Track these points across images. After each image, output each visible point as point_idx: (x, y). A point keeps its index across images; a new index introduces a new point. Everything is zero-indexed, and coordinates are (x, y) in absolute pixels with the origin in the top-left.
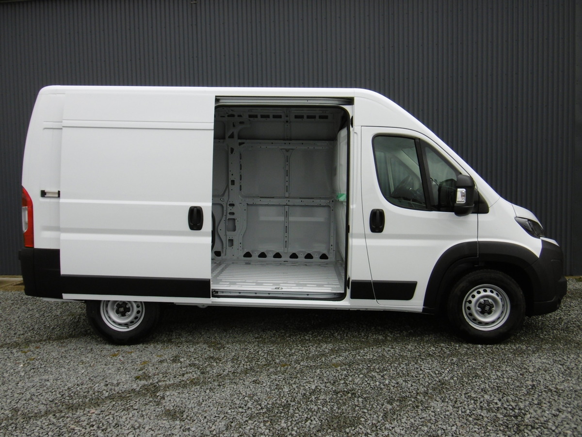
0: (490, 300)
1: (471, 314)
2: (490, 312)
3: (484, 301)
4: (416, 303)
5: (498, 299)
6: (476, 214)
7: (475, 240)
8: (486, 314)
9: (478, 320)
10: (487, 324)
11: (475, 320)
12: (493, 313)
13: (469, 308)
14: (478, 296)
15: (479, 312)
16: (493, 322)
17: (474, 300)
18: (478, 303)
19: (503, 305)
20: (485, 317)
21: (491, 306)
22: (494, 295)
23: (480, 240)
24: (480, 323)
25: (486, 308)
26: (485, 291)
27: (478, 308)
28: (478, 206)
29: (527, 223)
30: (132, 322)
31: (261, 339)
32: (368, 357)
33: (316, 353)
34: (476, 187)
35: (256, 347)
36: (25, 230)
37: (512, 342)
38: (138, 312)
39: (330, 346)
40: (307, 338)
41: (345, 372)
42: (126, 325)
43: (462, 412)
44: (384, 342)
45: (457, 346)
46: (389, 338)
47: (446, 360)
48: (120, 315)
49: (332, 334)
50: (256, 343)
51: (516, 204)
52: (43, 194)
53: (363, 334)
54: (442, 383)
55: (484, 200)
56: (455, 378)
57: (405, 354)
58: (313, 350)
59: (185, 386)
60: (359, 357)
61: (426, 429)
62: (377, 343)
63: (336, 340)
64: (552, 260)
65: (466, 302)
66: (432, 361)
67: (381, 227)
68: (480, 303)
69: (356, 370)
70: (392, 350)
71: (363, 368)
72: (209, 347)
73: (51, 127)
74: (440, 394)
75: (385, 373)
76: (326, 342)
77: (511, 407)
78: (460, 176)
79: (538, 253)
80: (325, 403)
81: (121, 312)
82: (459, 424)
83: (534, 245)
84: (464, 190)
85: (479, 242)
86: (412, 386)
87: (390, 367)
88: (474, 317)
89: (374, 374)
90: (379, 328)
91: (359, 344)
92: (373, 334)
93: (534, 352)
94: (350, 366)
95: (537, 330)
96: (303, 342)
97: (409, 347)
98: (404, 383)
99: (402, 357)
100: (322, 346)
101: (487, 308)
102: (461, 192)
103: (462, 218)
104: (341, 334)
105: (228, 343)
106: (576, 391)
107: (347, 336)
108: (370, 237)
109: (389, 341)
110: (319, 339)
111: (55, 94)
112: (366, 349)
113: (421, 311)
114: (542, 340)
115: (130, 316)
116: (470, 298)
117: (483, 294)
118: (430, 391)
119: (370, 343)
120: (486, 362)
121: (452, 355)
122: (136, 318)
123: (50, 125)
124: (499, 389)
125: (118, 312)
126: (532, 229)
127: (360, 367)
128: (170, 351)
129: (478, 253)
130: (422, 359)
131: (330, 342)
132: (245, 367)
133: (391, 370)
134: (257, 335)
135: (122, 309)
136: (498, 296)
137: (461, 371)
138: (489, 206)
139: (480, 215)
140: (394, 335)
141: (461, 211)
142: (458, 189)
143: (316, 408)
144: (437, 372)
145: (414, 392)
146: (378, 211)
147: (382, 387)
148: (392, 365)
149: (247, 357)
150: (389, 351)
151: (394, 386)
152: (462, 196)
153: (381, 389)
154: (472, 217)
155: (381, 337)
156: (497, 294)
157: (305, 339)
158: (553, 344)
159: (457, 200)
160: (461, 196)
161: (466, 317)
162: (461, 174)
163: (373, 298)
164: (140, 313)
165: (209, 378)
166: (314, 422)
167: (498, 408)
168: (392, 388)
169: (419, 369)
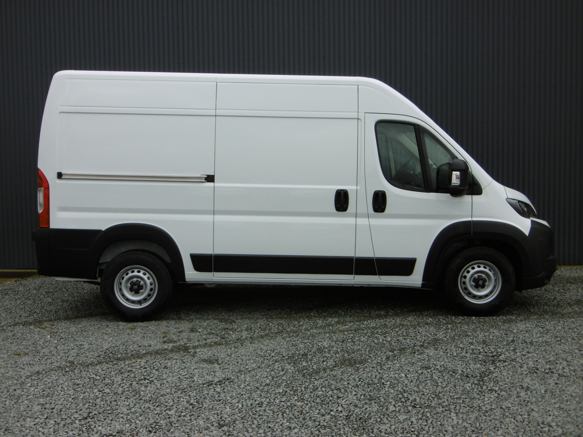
0: (484, 276)
1: (466, 289)
2: (483, 286)
3: (478, 276)
4: (416, 279)
5: (491, 274)
6: (471, 196)
7: (470, 219)
8: (480, 288)
9: (473, 294)
10: (481, 297)
11: (469, 294)
12: (486, 287)
13: (464, 283)
14: (472, 271)
15: (473, 287)
16: (486, 296)
17: (469, 275)
18: (473, 278)
19: (495, 280)
20: (479, 291)
21: (484, 281)
22: (487, 270)
23: (474, 219)
24: (475, 297)
25: (479, 283)
26: (479, 267)
27: (472, 283)
28: (472, 187)
29: (518, 204)
30: (145, 300)
31: (268, 316)
32: (372, 326)
33: (324, 324)
34: (470, 170)
35: (266, 322)
36: (40, 210)
37: (503, 315)
38: (151, 290)
39: (336, 319)
40: (312, 315)
41: (352, 335)
42: (140, 302)
43: (451, 355)
44: (386, 316)
45: (453, 317)
46: (390, 313)
47: (442, 326)
48: (133, 293)
49: (337, 312)
50: (265, 319)
51: (508, 186)
52: (60, 176)
53: (365, 311)
54: (436, 340)
55: (478, 182)
56: (448, 337)
57: (405, 323)
58: (320, 322)
59: (211, 346)
60: (363, 326)
61: (420, 364)
62: (379, 316)
63: (340, 315)
64: (540, 239)
65: (461, 277)
66: (429, 327)
67: (383, 207)
68: (475, 278)
69: (361, 334)
70: (393, 321)
71: (367, 333)
72: (220, 322)
73: (67, 111)
74: (434, 346)
75: (387, 335)
76: (331, 317)
77: (490, 352)
78: (455, 160)
79: (527, 232)
80: (337, 352)
81: (135, 290)
82: (446, 361)
83: (524, 225)
84: (458, 173)
85: (473, 221)
86: (410, 341)
87: (391, 331)
88: (469, 290)
89: (377, 336)
90: (381, 307)
91: (362, 318)
92: (375, 311)
93: (521, 321)
94: (355, 331)
95: (530, 306)
96: (309, 317)
97: (410, 319)
98: (404, 340)
99: (403, 325)
100: (327, 320)
101: (481, 282)
102: (455, 174)
103: (457, 199)
104: (345, 312)
105: (238, 319)
106: (546, 342)
107: (350, 312)
108: (373, 217)
109: (390, 315)
110: (324, 315)
111: (71, 79)
112: (369, 321)
113: (420, 286)
114: (532, 313)
115: (143, 293)
116: (465, 274)
117: (477, 269)
118: (425, 344)
119: (372, 317)
120: (477, 327)
121: (448, 323)
122: (149, 295)
123: (66, 109)
124: (484, 342)
125: (131, 290)
126: (522, 210)
127: (365, 331)
128: (185, 325)
129: (472, 231)
130: (421, 326)
131: (335, 317)
132: (260, 334)
133: (393, 333)
134: (263, 314)
135: (136, 287)
136: (491, 271)
137: (454, 333)
138: (483, 188)
139: (474, 197)
140: (395, 312)
141: (456, 192)
142: (454, 172)
143: (329, 355)
144: (433, 334)
145: (412, 345)
146: (380, 192)
147: (385, 342)
148: (394, 330)
149: (260, 328)
150: (390, 321)
151: (395, 342)
152: (457, 178)
153: (384, 344)
154: (467, 198)
155: (383, 313)
156: (490, 270)
157: (311, 315)
158: (540, 315)
159: (453, 182)
160: (455, 178)
161: (461, 291)
162: (457, 158)
163: (376, 275)
164: (153, 291)
165: (230, 341)
166: (329, 363)
167: (480, 352)
168: (393, 343)
169: (417, 332)
